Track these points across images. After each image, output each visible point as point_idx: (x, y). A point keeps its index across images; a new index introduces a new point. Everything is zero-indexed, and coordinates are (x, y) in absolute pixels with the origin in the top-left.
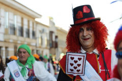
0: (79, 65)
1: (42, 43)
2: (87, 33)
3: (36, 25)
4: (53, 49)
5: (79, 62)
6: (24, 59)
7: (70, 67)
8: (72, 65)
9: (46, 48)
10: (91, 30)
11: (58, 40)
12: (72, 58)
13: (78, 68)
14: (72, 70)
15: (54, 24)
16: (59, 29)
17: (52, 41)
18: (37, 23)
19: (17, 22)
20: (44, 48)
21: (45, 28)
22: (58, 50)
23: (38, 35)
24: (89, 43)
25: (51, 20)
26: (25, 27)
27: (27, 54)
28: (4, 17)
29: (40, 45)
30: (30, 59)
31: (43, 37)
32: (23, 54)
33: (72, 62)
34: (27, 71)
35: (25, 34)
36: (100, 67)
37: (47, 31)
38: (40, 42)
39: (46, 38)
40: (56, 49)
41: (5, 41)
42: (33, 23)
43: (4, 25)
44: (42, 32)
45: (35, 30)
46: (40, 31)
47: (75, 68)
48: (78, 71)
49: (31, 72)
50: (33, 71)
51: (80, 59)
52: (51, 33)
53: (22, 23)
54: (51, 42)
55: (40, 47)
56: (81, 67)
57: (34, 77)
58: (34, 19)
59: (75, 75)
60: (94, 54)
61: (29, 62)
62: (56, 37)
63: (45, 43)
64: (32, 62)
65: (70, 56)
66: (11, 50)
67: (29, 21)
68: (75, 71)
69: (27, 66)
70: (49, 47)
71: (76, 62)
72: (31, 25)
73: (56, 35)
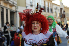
1: (56, 15)
3: (53, 5)
4: (63, 19)
6: (51, 24)
9: (59, 18)
11: (65, 13)
15: (63, 4)
16: (66, 7)
18: (53, 4)
19: (42, 4)
20: (57, 18)
21: (58, 7)
22: (65, 19)
23: (54, 10)
25: (61, 2)
26: (47, 6)
27: (52, 20)
28: (34, 1)
29: (55, 16)
30: (54, 23)
31: (57, 12)
32: (50, 21)
34: (52, 30)
37: (59, 8)
38: (55, 15)
39: (58, 12)
40: (64, 18)
42: (51, 4)
44: (56, 9)
45: (52, 8)
46: (55, 8)
49: (54, 30)
50: (55, 29)
52: (61, 9)
53: (45, 4)
54: (61, 14)
55: (55, 18)
57: (56, 33)
58: (51, 1)
61: (53, 25)
62: (64, 11)
63: (58, 15)
64: (55, 25)
67: (48, 3)
69: (52, 27)
70: (60, 17)
72: (50, 5)
73: (64, 10)
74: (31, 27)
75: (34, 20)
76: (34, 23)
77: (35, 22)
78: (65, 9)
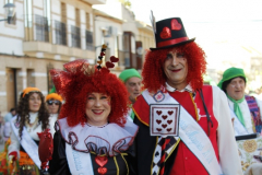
0: (170, 122)
2: (178, 62)
3: (94, 20)
5: (170, 118)
7: (156, 126)
8: (159, 122)
10: (183, 56)
12: (159, 113)
13: (169, 126)
14: (159, 130)
17: (131, 54)
18: (98, 15)
21: (115, 25)
24: (180, 76)
26: (71, 24)
28: (23, 2)
31: (110, 46)
33: (160, 118)
35: (70, 39)
36: (198, 111)
37: (119, 32)
39: (116, 46)
40: (140, 71)
41: (26, 57)
42: (87, 14)
43: (23, 21)
44: (108, 33)
45: (91, 30)
46: (103, 31)
47: (164, 126)
48: (169, 130)
51: (170, 113)
52: (128, 35)
53: (64, 15)
56: (173, 124)
58: (90, 5)
59: (165, 136)
60: (186, 92)
65: (155, 110)
66: (41, 75)
67: (77, 10)
68: (164, 131)
71: (165, 117)
72: (83, 19)
73: (138, 39)
74: (84, 106)
75: (93, 91)
76: (95, 98)
77: (98, 95)
78: (143, 34)
